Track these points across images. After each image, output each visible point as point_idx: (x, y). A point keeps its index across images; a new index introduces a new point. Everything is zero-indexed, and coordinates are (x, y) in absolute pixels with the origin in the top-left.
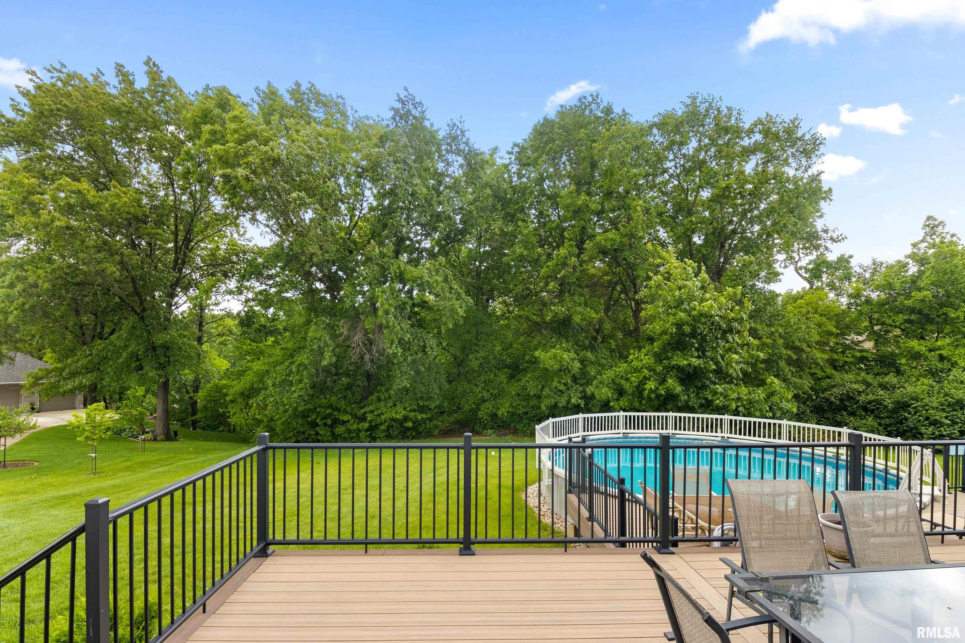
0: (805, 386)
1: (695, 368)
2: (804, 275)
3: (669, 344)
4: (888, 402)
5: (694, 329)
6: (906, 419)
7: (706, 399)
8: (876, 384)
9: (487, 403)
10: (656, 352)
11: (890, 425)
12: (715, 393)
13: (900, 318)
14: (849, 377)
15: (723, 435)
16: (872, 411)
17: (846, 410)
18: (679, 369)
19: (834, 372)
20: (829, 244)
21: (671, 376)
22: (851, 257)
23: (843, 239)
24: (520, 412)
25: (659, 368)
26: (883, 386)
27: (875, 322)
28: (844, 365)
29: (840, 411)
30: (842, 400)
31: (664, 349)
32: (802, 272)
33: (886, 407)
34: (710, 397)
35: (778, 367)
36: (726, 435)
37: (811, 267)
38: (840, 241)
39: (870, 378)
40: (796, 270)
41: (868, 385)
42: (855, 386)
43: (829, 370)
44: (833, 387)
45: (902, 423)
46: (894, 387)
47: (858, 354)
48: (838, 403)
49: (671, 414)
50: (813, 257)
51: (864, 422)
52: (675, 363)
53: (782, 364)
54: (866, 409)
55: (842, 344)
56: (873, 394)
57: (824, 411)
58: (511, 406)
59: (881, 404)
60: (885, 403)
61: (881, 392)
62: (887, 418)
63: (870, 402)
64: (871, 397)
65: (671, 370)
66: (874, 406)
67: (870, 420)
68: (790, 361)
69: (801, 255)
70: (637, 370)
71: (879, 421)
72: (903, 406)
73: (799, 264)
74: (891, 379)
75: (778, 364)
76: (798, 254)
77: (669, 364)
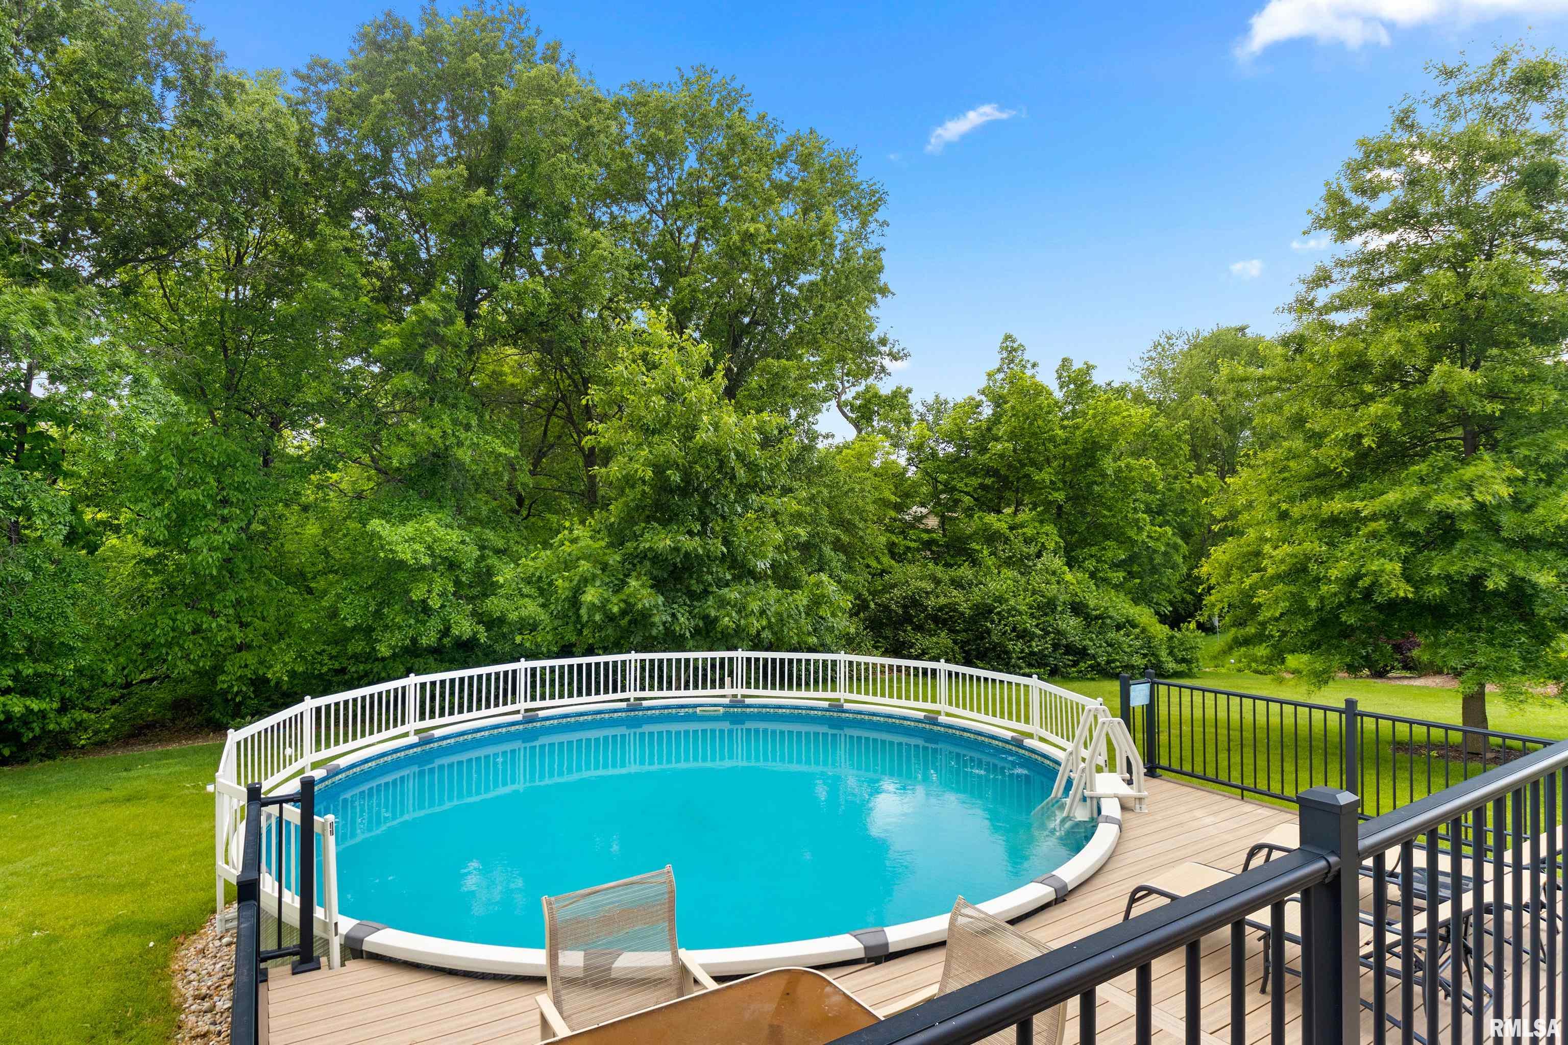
0: (860, 586)
1: (687, 555)
2: (850, 415)
3: (637, 507)
4: (964, 607)
5: (687, 477)
6: (988, 631)
7: (706, 618)
8: (946, 578)
9: (244, 653)
10: (612, 524)
11: (968, 642)
12: (723, 603)
13: (975, 481)
14: (913, 570)
15: (734, 691)
16: (944, 623)
17: (911, 622)
18: (656, 558)
19: (893, 562)
20: (886, 362)
21: (639, 574)
22: (909, 391)
23: (905, 355)
24: (325, 669)
25: (614, 558)
26: (957, 584)
27: (941, 487)
28: (905, 553)
29: (902, 625)
30: (905, 607)
31: (629, 519)
32: (847, 410)
33: (962, 614)
34: (713, 613)
35: (821, 556)
36: (740, 691)
37: (858, 402)
38: (901, 358)
39: (939, 571)
40: (839, 407)
41: (937, 582)
42: (923, 584)
43: (886, 560)
44: (894, 586)
45: (983, 638)
46: (970, 584)
47: (925, 536)
48: (900, 611)
49: (633, 656)
50: (861, 388)
51: (935, 639)
52: (647, 545)
53: (827, 550)
54: (935, 619)
55: (900, 520)
56: (945, 596)
57: (882, 625)
58: (300, 656)
59: (955, 610)
60: (961, 609)
61: (955, 593)
62: (965, 631)
63: (941, 609)
64: (942, 600)
65: (641, 563)
66: (947, 613)
67: (944, 638)
68: (838, 546)
69: (847, 385)
70: (568, 564)
71: (953, 636)
72: (984, 611)
73: (843, 398)
74: (965, 571)
75: (820, 549)
76: (842, 383)
77: (636, 548)
